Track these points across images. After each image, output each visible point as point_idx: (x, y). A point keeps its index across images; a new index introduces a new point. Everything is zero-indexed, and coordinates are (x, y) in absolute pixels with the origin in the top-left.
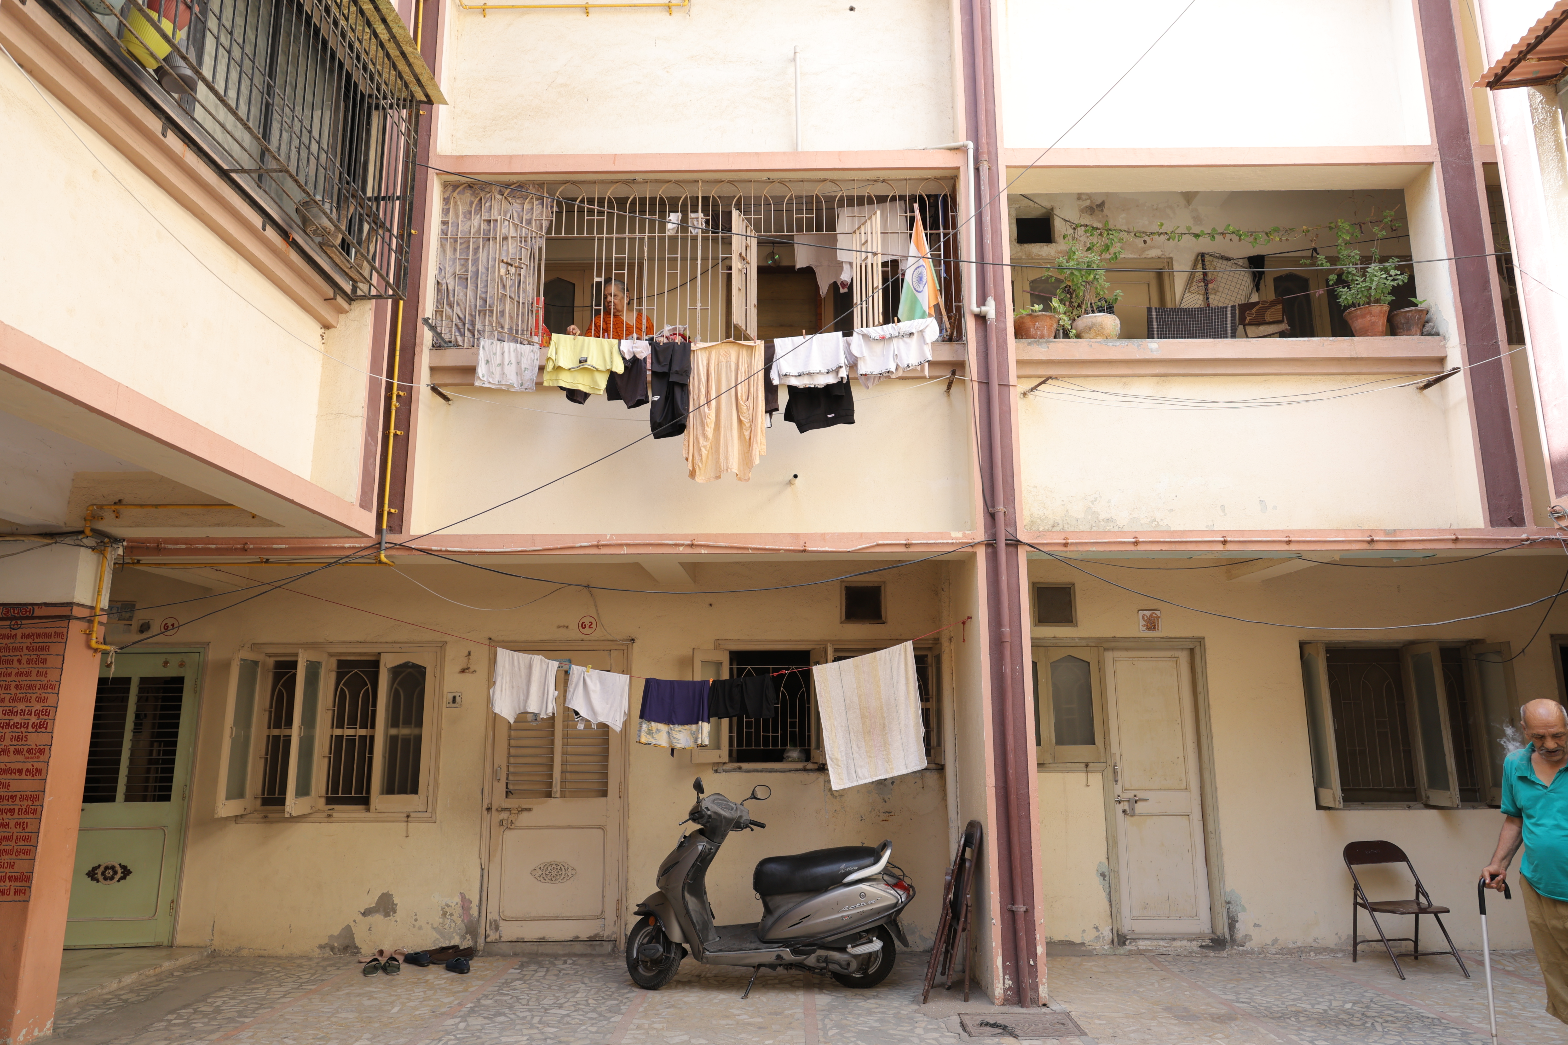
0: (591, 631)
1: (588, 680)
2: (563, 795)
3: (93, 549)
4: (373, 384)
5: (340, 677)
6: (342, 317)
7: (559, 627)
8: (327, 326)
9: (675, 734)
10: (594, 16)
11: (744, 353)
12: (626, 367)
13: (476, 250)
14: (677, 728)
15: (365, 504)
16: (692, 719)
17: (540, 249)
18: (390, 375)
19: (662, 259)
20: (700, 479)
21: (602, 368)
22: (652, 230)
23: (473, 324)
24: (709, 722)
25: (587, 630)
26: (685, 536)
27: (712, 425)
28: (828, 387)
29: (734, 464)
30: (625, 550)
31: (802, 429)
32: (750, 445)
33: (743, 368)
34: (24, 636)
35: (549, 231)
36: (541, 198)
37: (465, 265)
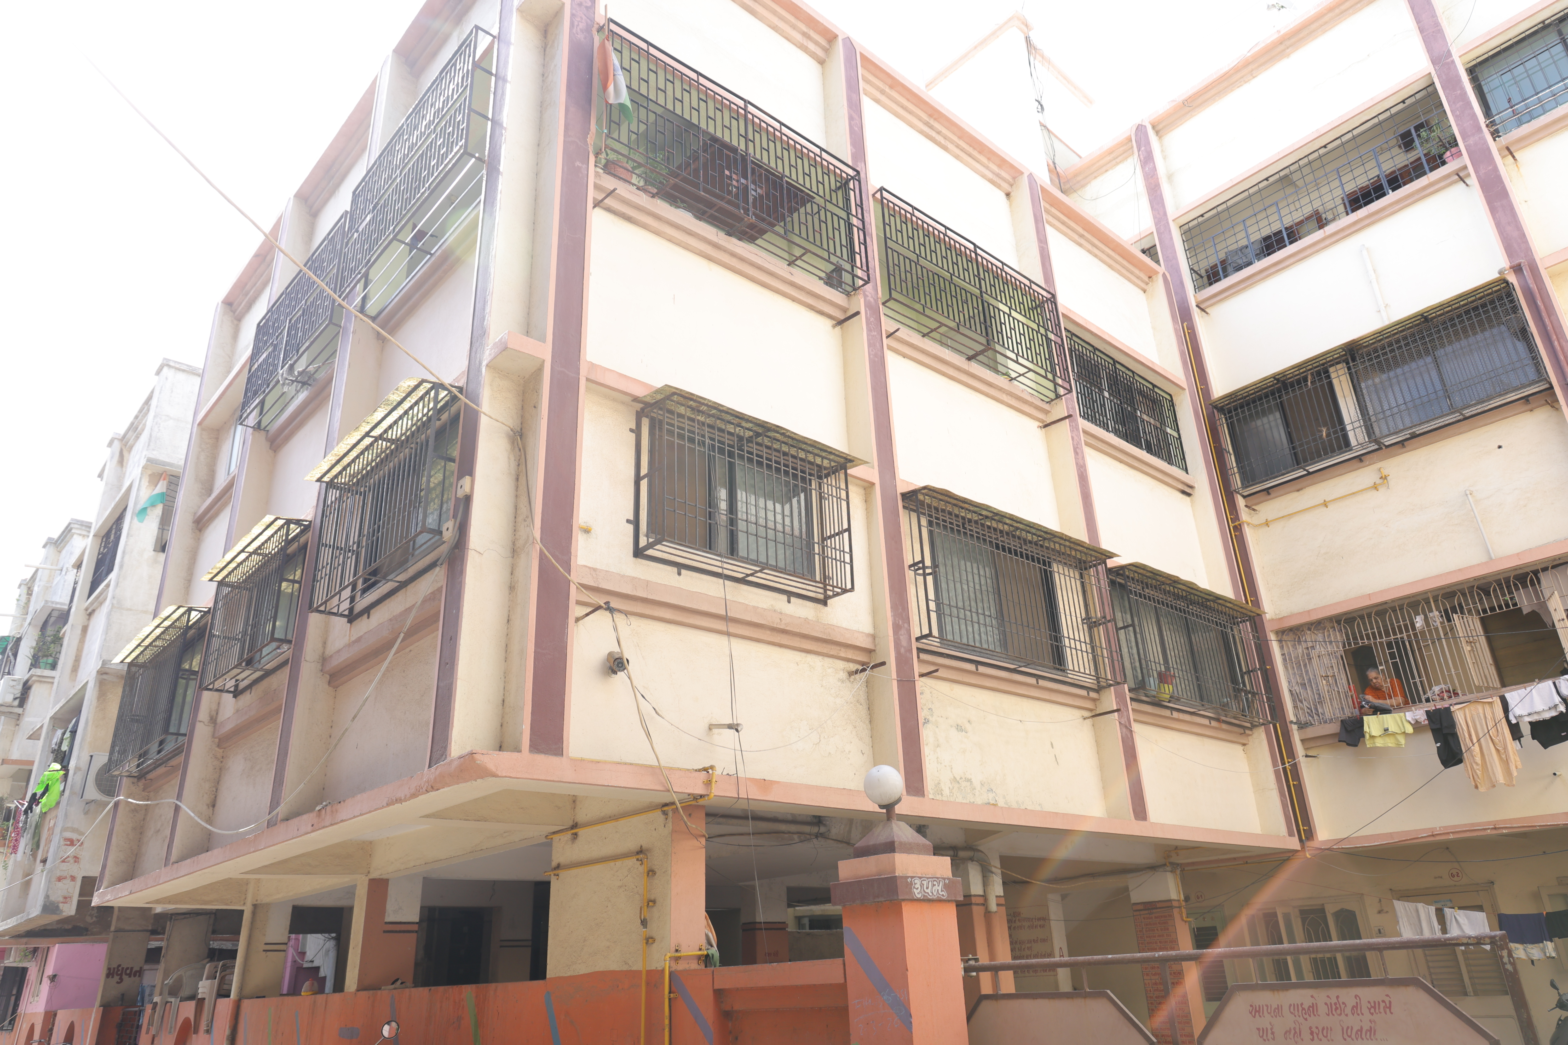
0: (1458, 879)
1: (1458, 917)
2: (1476, 994)
3: (1171, 872)
4: (1277, 773)
5: (1304, 921)
6: (1250, 738)
7: (1436, 878)
8: (1244, 745)
9: (1529, 950)
10: (1331, 507)
11: (1487, 708)
12: (1414, 729)
13: (1305, 665)
14: (1530, 946)
15: (1291, 834)
16: (1537, 939)
17: (1342, 657)
18: (1283, 763)
19: (1420, 649)
20: (1482, 789)
21: (1399, 732)
22: (1407, 630)
23: (1316, 709)
24: (1552, 941)
25: (1456, 878)
26: (1489, 823)
27: (1479, 755)
28: (1553, 718)
29: (1500, 778)
30: (1451, 836)
31: (1545, 746)
32: (1508, 764)
33: (1489, 716)
34: (1156, 917)
35: (1344, 646)
36: (1333, 627)
37: (1301, 676)
